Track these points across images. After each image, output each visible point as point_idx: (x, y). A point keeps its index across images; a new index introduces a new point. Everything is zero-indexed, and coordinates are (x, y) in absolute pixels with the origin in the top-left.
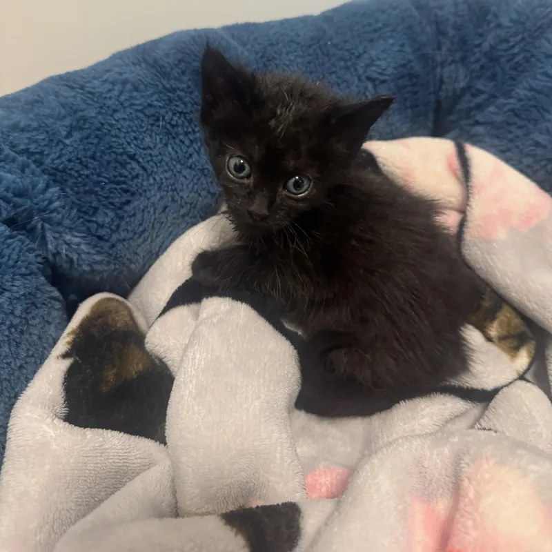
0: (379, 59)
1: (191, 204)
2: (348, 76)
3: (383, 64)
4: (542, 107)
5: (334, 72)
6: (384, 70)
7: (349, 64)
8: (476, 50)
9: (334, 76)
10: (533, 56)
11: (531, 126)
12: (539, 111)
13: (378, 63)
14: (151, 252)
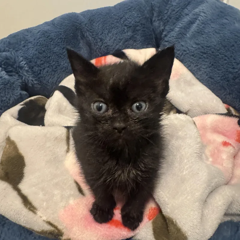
0: (129, 19)
1: (66, 68)
2: (118, 24)
3: (130, 20)
4: (183, 33)
5: (113, 24)
6: (130, 22)
7: (118, 20)
8: (165, 15)
9: (113, 25)
10: (182, 15)
11: (180, 40)
12: (182, 35)
13: (128, 20)
14: (53, 82)
